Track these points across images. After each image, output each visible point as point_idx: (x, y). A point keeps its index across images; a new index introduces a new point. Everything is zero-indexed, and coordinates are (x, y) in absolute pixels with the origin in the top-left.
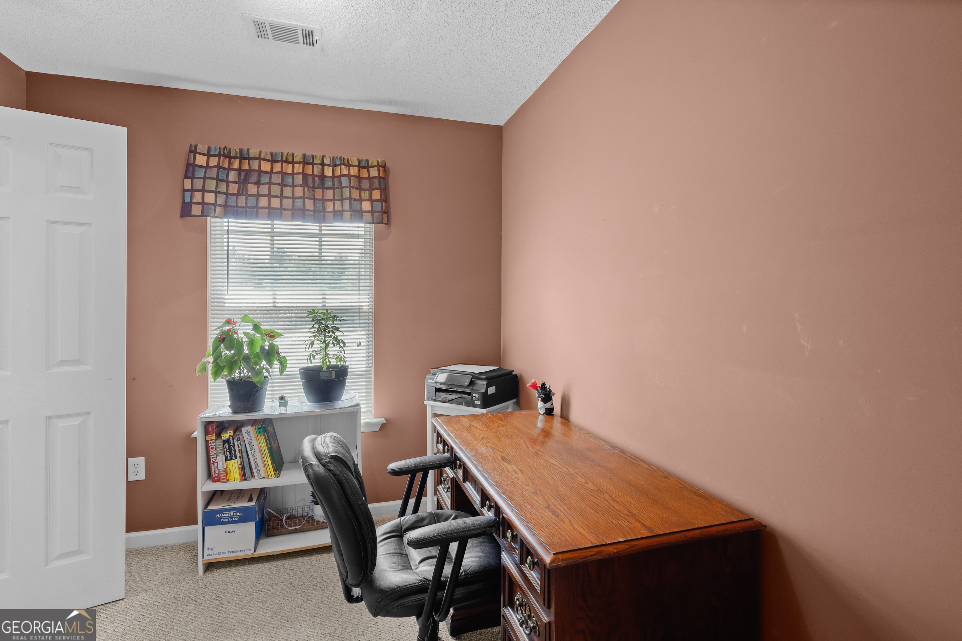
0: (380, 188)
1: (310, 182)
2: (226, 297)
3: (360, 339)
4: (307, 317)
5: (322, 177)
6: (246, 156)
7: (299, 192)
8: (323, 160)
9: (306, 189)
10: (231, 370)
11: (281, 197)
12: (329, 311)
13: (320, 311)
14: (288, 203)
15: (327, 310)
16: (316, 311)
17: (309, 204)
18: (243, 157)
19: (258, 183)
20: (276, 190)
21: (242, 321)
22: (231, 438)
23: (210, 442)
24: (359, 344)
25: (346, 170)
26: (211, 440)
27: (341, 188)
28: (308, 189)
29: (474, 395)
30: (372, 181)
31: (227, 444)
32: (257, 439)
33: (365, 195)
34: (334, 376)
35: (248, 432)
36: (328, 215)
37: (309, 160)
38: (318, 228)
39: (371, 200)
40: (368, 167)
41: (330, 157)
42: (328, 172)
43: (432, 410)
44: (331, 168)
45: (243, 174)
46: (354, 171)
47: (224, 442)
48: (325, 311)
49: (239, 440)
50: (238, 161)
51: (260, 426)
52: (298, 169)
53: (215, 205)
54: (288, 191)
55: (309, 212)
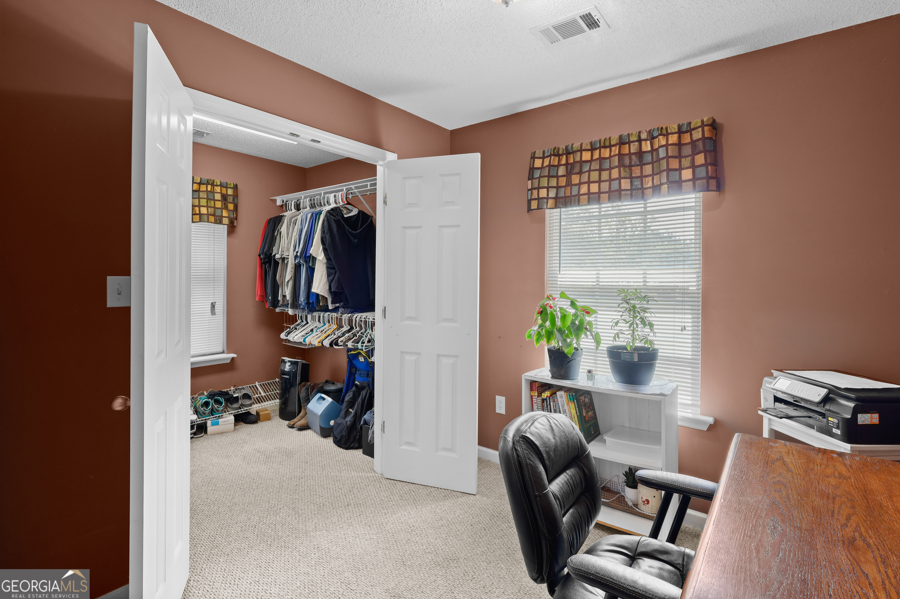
0: (705, 151)
1: (627, 162)
2: (559, 276)
3: (684, 322)
4: (618, 296)
5: (640, 154)
6: (571, 151)
7: (615, 173)
8: (639, 136)
9: (622, 169)
10: (549, 339)
11: (600, 181)
12: (638, 291)
13: (630, 291)
14: (605, 186)
15: (636, 289)
16: (626, 291)
17: (625, 184)
18: (568, 152)
19: (580, 173)
20: (595, 176)
21: (561, 298)
22: (548, 398)
23: (533, 397)
24: (684, 329)
25: (664, 140)
26: (534, 396)
27: (659, 160)
28: (624, 169)
29: (830, 419)
30: (695, 145)
31: (545, 402)
32: (568, 404)
33: (686, 162)
34: (636, 359)
35: (561, 397)
36: (646, 192)
37: (626, 140)
38: (643, 205)
39: (693, 166)
40: (690, 130)
41: (646, 131)
42: (646, 146)
43: (770, 424)
44: (649, 142)
45: (569, 167)
46: (673, 139)
47: (543, 400)
48: (634, 291)
49: (554, 401)
50: (565, 156)
51: (571, 394)
52: (615, 151)
53: (547, 198)
54: (605, 175)
55: (625, 192)
